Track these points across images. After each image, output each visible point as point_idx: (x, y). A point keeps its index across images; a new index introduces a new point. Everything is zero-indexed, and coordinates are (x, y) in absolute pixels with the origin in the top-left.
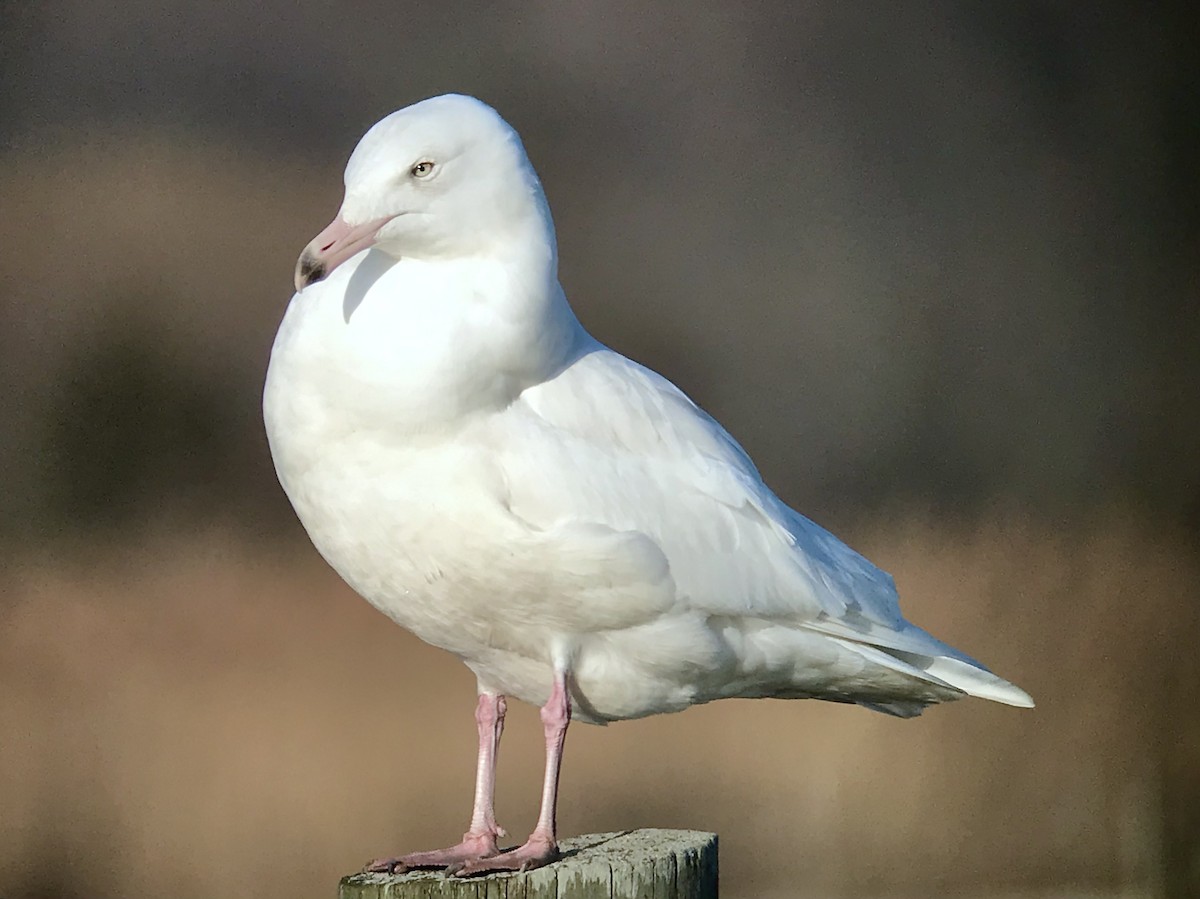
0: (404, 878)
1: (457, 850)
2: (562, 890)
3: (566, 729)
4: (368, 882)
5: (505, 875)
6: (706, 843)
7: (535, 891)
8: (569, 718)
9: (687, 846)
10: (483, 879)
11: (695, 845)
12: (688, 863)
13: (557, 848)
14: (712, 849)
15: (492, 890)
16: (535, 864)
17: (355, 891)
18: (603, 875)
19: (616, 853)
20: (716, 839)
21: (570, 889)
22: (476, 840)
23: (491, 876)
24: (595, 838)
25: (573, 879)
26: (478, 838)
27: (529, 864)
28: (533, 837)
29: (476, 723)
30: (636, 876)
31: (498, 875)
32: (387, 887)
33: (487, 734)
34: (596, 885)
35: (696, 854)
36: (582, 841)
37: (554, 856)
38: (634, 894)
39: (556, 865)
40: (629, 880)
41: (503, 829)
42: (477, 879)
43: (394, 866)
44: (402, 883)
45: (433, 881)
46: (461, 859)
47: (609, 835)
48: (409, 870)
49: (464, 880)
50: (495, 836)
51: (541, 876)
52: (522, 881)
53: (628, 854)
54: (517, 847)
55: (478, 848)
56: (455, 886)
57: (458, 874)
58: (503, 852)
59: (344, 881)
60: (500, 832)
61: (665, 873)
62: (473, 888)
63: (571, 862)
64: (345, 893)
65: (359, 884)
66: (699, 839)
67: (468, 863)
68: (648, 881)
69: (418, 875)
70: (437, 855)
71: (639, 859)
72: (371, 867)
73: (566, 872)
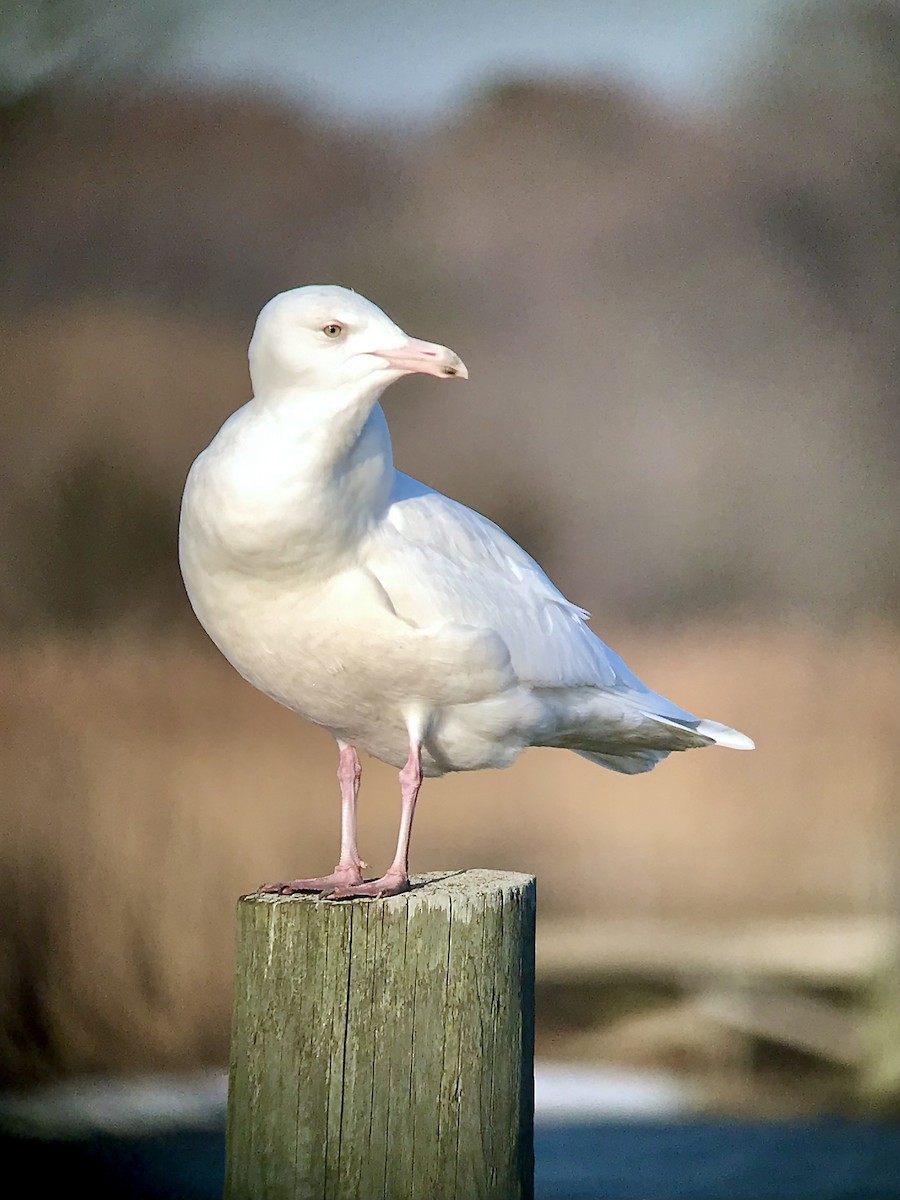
0: (288, 899)
1: (330, 879)
2: (411, 914)
3: (418, 788)
4: (260, 900)
5: (367, 900)
6: (527, 883)
7: (390, 914)
8: (421, 781)
9: (512, 884)
10: (350, 902)
11: (518, 884)
12: (512, 898)
13: (409, 882)
14: (531, 888)
15: (357, 912)
16: (389, 893)
17: (250, 907)
18: (445, 905)
19: (455, 887)
20: (535, 880)
21: (417, 916)
22: (344, 872)
23: (356, 901)
24: (439, 875)
25: (420, 906)
26: (347, 870)
27: (384, 893)
28: (390, 871)
29: (339, 781)
30: (470, 907)
31: (362, 900)
32: (275, 905)
33: (348, 789)
34: (439, 912)
35: (518, 891)
36: (429, 876)
37: (406, 887)
38: (468, 921)
39: (407, 894)
40: (465, 909)
41: (365, 862)
42: (345, 902)
43: (282, 889)
44: (287, 902)
45: (311, 902)
46: (332, 886)
47: (449, 873)
48: (294, 892)
49: (335, 903)
50: (360, 868)
51: (396, 903)
52: (381, 906)
53: (464, 889)
54: (377, 879)
55: (347, 878)
56: (327, 907)
57: (329, 897)
58: (366, 882)
59: (242, 898)
60: (362, 864)
61: (493, 904)
62: (342, 908)
63: (419, 893)
64: (242, 909)
65: (253, 902)
66: (520, 880)
67: (337, 890)
68: (480, 911)
69: (300, 897)
70: (314, 882)
71: (473, 892)
72: (263, 890)
73: (415, 899)
